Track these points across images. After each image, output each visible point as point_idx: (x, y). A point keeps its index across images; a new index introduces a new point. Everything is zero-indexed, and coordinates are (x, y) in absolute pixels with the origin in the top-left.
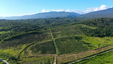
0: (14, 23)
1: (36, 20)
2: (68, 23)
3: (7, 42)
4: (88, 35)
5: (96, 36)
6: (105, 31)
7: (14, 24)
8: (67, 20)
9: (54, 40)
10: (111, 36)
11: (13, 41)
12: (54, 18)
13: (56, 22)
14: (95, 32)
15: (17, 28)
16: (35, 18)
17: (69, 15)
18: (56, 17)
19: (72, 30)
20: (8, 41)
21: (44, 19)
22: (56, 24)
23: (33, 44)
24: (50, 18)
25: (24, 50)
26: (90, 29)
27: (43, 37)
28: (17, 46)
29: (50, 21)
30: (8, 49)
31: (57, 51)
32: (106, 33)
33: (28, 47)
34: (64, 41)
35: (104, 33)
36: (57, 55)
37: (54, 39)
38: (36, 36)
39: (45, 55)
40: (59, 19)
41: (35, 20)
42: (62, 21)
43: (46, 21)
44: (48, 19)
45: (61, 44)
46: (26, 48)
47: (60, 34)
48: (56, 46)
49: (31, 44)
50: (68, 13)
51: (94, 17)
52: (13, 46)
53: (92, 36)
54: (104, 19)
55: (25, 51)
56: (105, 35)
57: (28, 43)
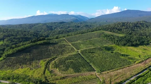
0: (4, 30)
1: (33, 26)
2: (78, 29)
3: (12, 58)
4: (118, 45)
5: (129, 46)
6: (137, 39)
7: (4, 32)
8: (75, 26)
9: (79, 53)
10: (145, 44)
11: (22, 56)
12: (56, 23)
13: (61, 28)
14: (126, 41)
15: (12, 37)
16: (30, 23)
17: (75, 18)
18: (59, 22)
19: (95, 39)
20: (12, 56)
21: (43, 24)
22: (64, 31)
23: (54, 59)
24: (52, 23)
25: (46, 68)
26: (118, 37)
27: (61, 49)
28: (31, 63)
29: (52, 27)
30: (19, 68)
31: (93, 66)
32: (139, 41)
33: (49, 65)
34: (94, 53)
35: (136, 42)
36: (97, 72)
37: (79, 51)
38: (51, 48)
39: (81, 74)
40: (64, 24)
41: (31, 26)
42: (69, 27)
43: (47, 27)
44: (48, 24)
45: (93, 57)
46: (47, 65)
47: (82, 44)
48: (88, 61)
49: (50, 59)
50: (72, 16)
51: (108, 21)
52: (26, 64)
53: (125, 45)
54: (126, 24)
55: (48, 70)
56: (139, 43)
57: (45, 58)
